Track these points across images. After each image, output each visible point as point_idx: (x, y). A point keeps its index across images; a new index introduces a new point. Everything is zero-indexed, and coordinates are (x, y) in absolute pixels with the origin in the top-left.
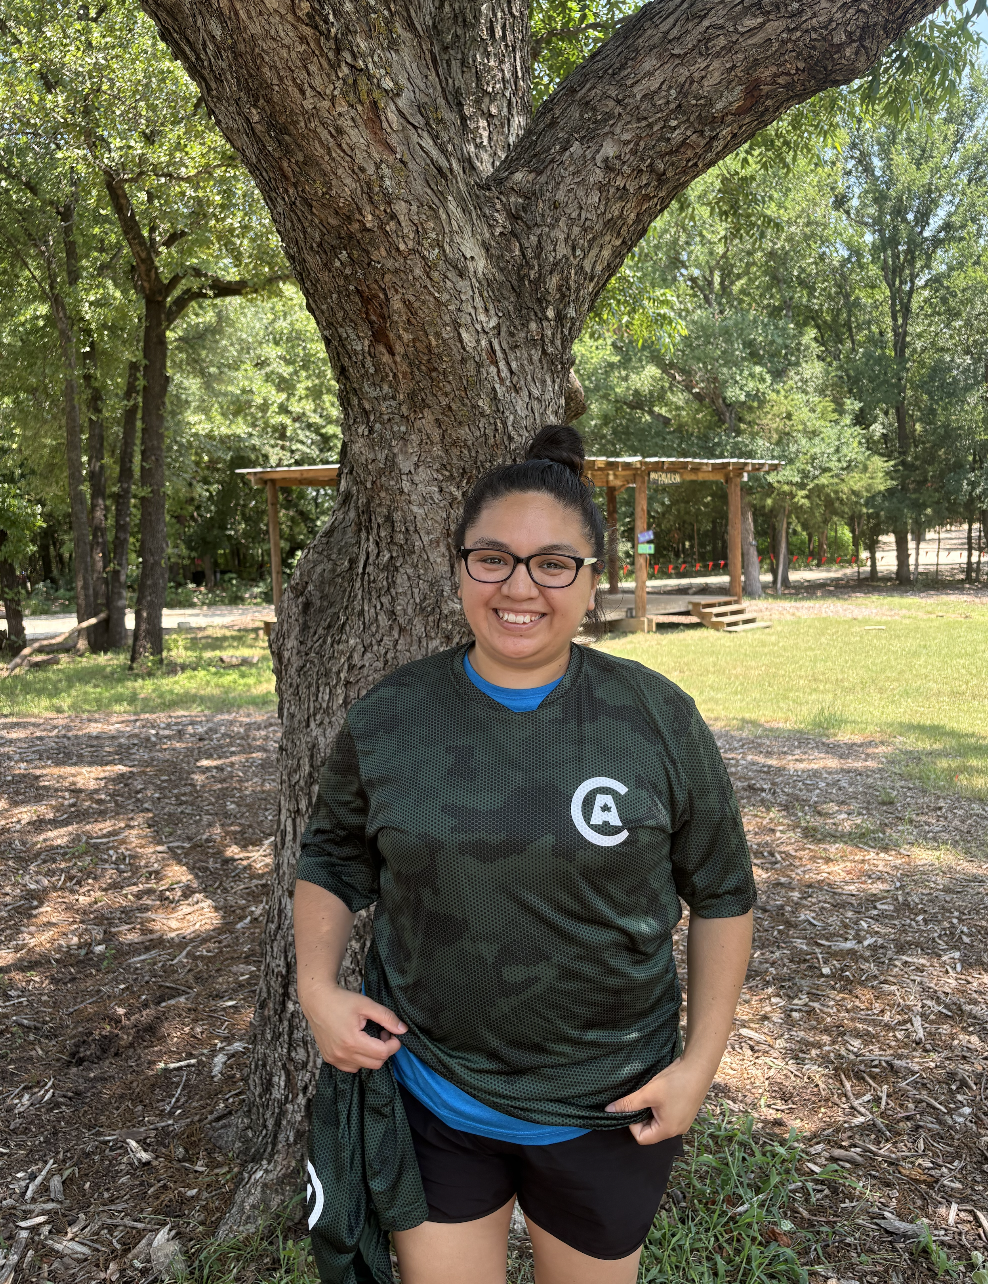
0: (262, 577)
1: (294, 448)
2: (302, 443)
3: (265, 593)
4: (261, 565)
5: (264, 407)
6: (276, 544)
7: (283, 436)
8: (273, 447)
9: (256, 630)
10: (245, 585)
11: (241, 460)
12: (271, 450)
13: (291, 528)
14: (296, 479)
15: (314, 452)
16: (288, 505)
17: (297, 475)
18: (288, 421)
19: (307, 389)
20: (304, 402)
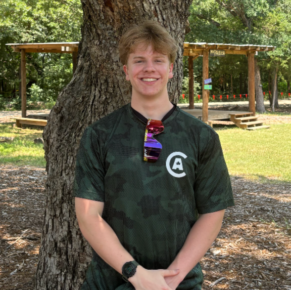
0: (15, 97)
1: (34, 33)
2: (38, 31)
3: (16, 105)
4: (14, 91)
5: (21, 13)
6: (24, 81)
7: (29, 28)
8: (25, 33)
9: (12, 124)
10: (6, 101)
11: (8, 39)
12: (24, 34)
13: (30, 72)
14: (35, 49)
15: (44, 36)
16: (30, 60)
17: (37, 47)
18: (32, 20)
19: (42, 5)
20: (40, 11)
